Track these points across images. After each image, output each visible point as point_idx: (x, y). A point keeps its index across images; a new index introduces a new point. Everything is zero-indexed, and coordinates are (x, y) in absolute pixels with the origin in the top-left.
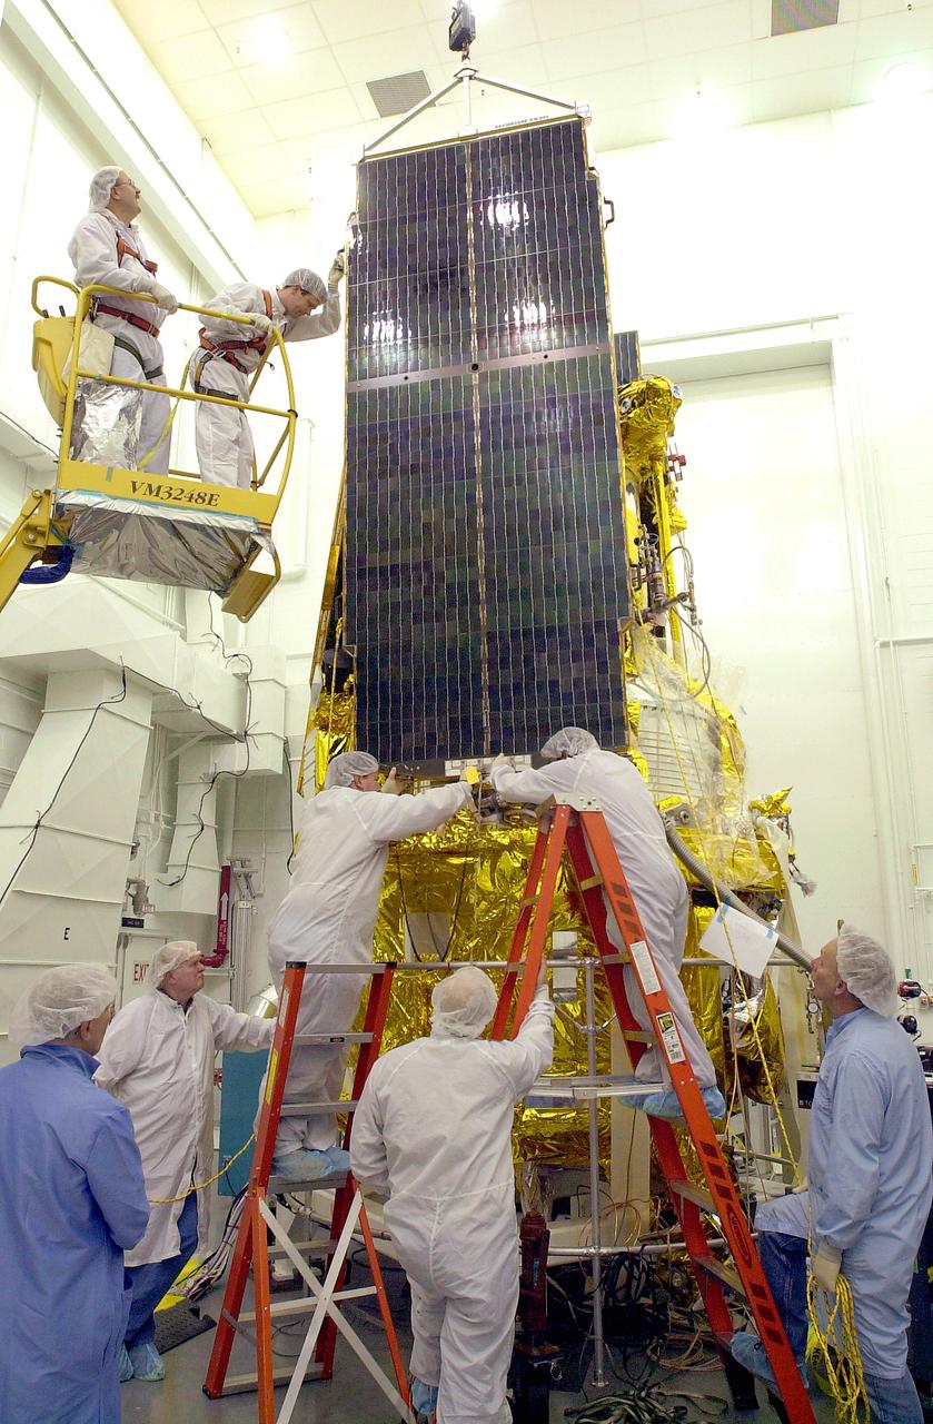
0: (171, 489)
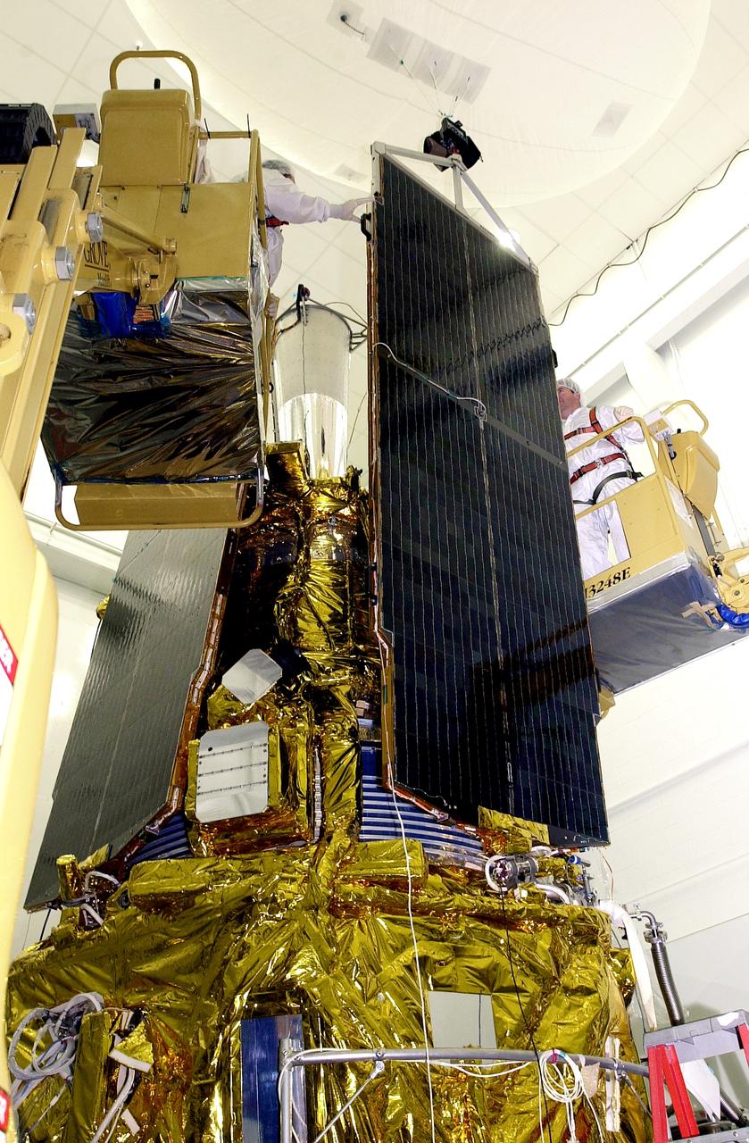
0: (594, 586)
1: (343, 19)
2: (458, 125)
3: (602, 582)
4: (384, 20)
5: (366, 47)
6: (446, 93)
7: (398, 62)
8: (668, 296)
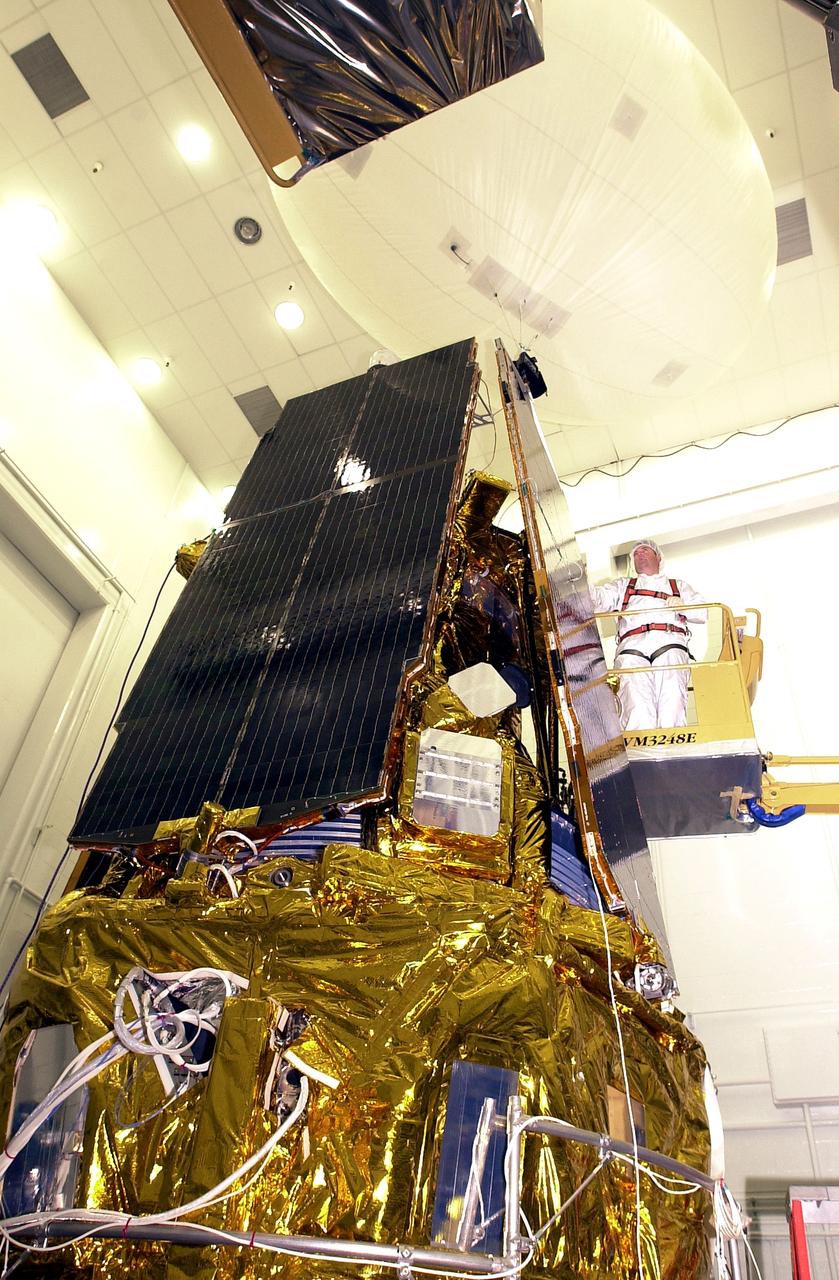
1: (453, 248)
2: (533, 360)
3: (665, 737)
4: (488, 257)
5: (469, 275)
6: (531, 325)
7: (492, 294)
8: (784, 483)
